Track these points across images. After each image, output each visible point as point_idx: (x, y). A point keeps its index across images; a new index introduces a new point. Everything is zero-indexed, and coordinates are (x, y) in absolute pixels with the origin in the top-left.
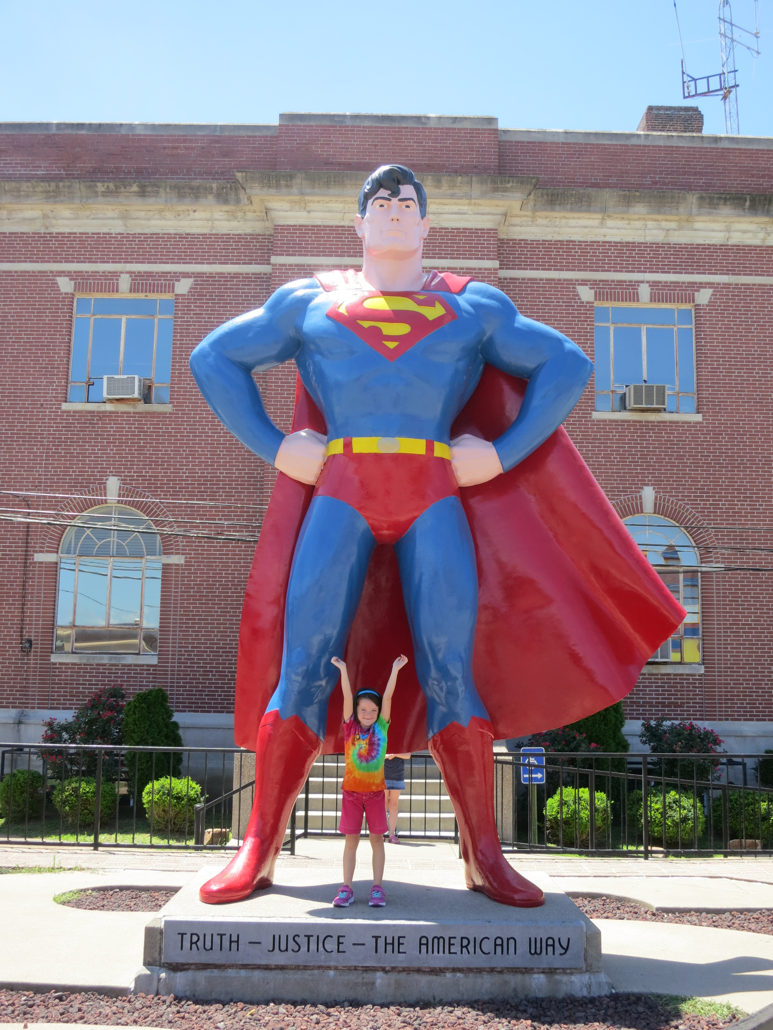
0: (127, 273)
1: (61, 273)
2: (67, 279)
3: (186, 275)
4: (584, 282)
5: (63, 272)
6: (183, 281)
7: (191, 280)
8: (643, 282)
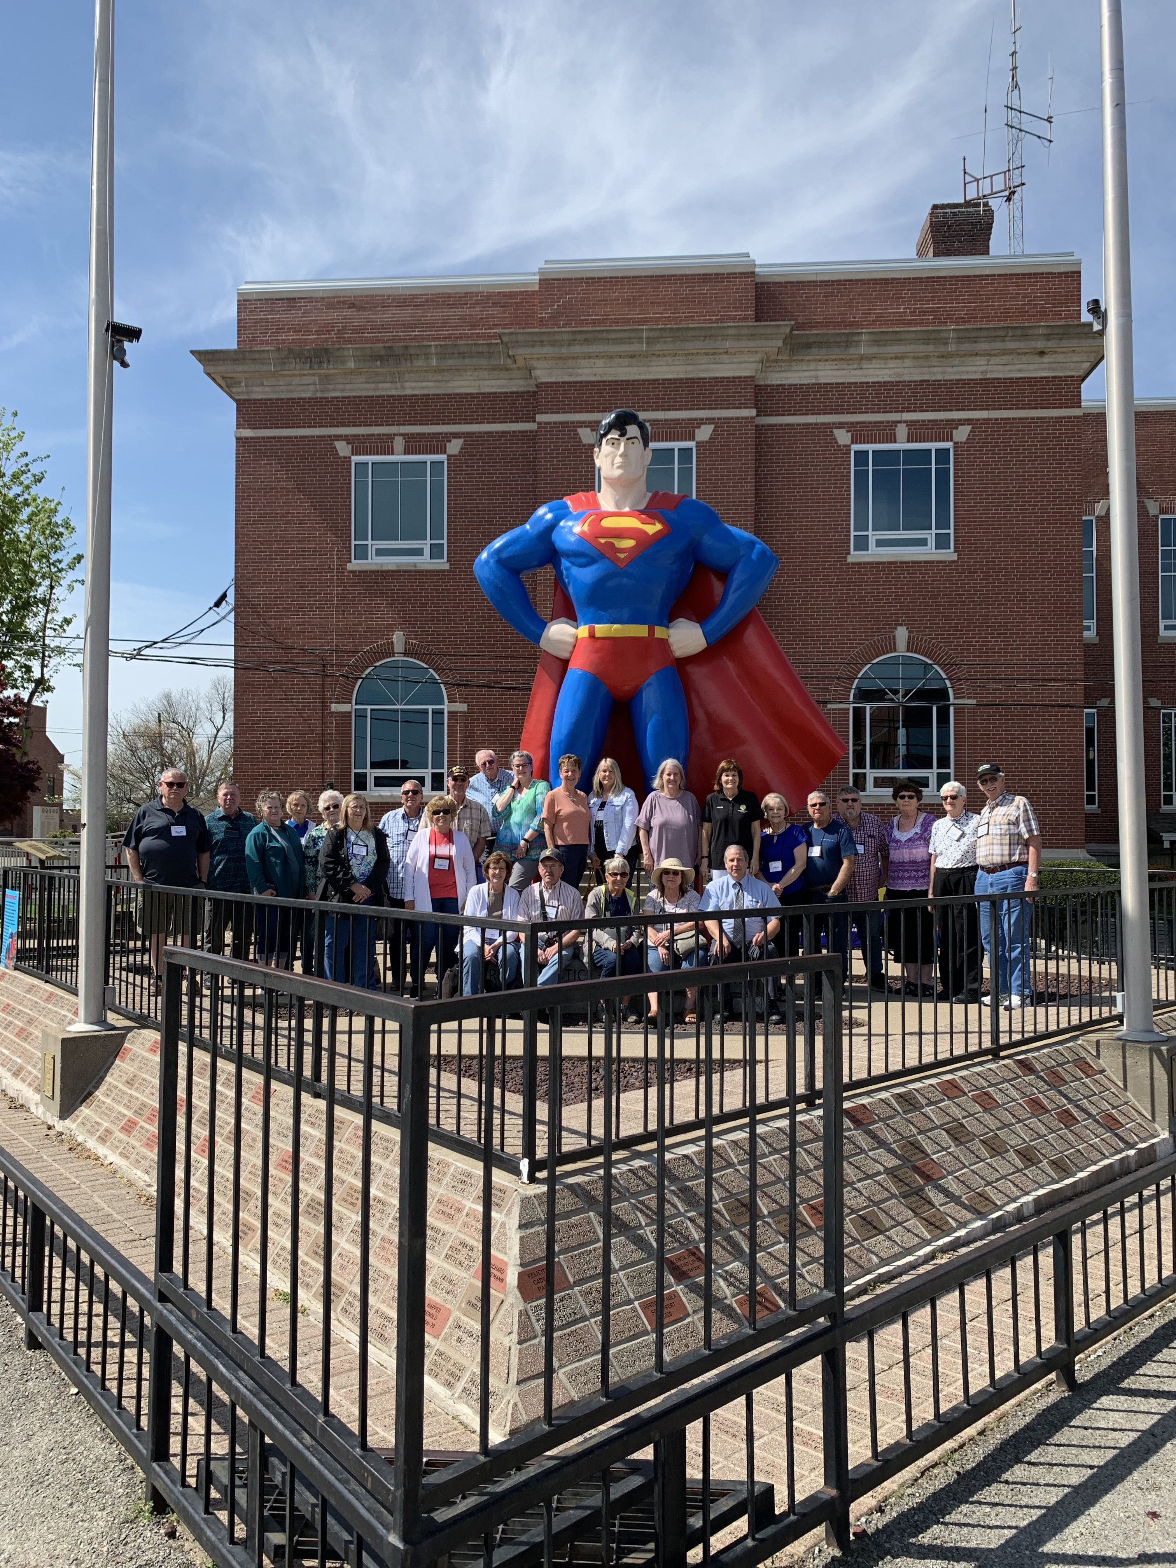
0: (400, 435)
1: (339, 438)
2: (344, 443)
3: (456, 435)
4: (841, 425)
5: (341, 436)
6: (454, 441)
7: (462, 440)
8: (900, 422)
